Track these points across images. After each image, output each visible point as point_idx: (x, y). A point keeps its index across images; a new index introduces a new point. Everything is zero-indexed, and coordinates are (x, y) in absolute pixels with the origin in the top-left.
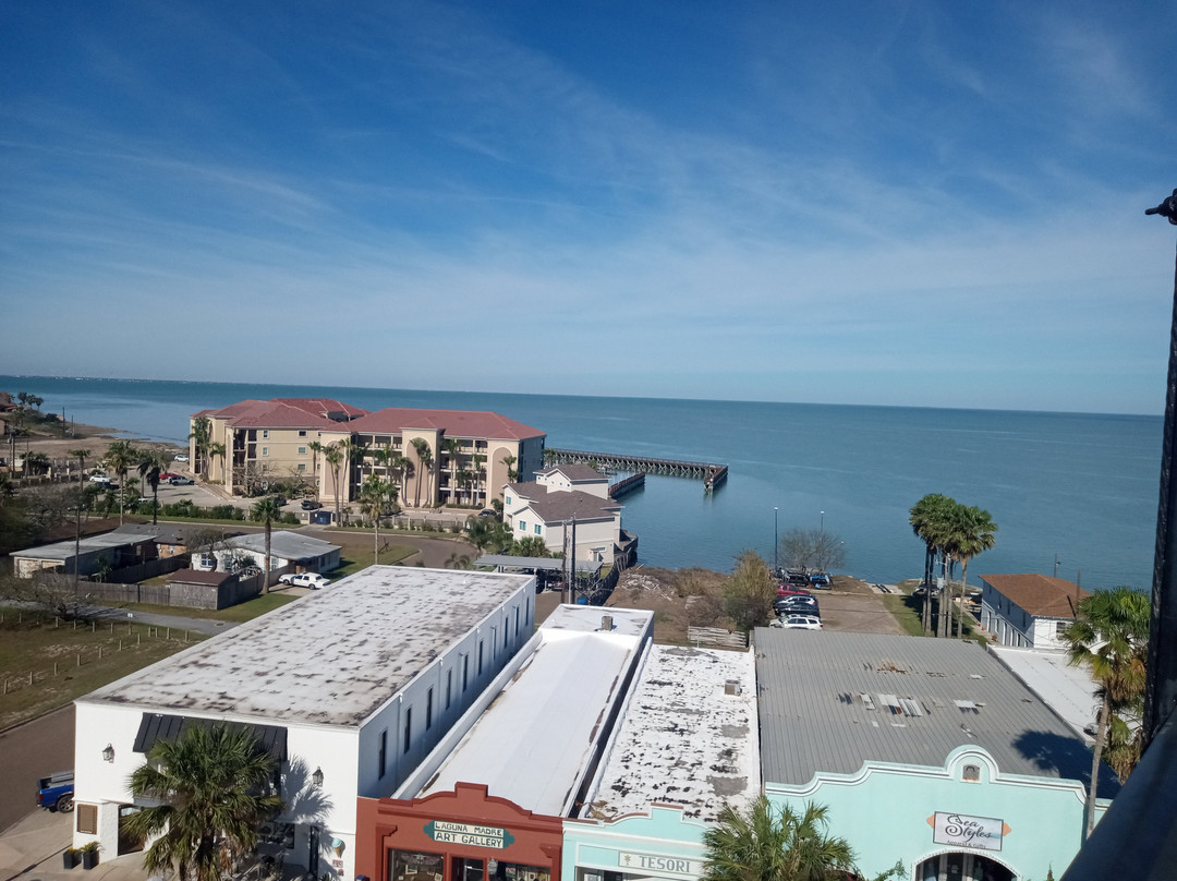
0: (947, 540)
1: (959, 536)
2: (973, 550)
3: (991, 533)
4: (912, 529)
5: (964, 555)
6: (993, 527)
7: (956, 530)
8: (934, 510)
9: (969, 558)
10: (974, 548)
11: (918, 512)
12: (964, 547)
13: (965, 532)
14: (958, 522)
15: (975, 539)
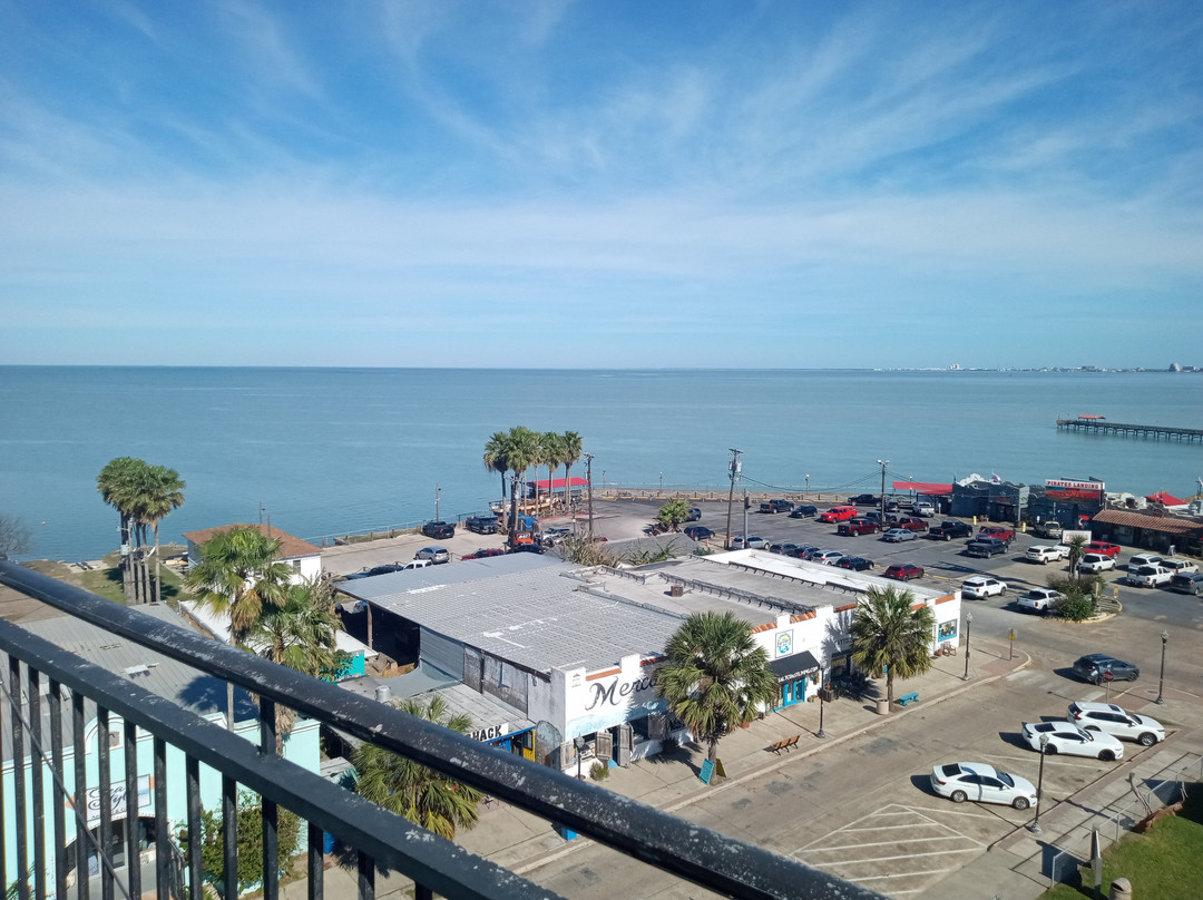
0: (132, 504)
1: (145, 498)
2: (162, 511)
3: (179, 490)
4: (102, 497)
5: (152, 517)
6: (181, 485)
7: (143, 492)
8: (120, 475)
9: (158, 519)
10: (161, 508)
11: (105, 478)
12: (152, 509)
13: (151, 493)
14: (143, 484)
15: (163, 498)
